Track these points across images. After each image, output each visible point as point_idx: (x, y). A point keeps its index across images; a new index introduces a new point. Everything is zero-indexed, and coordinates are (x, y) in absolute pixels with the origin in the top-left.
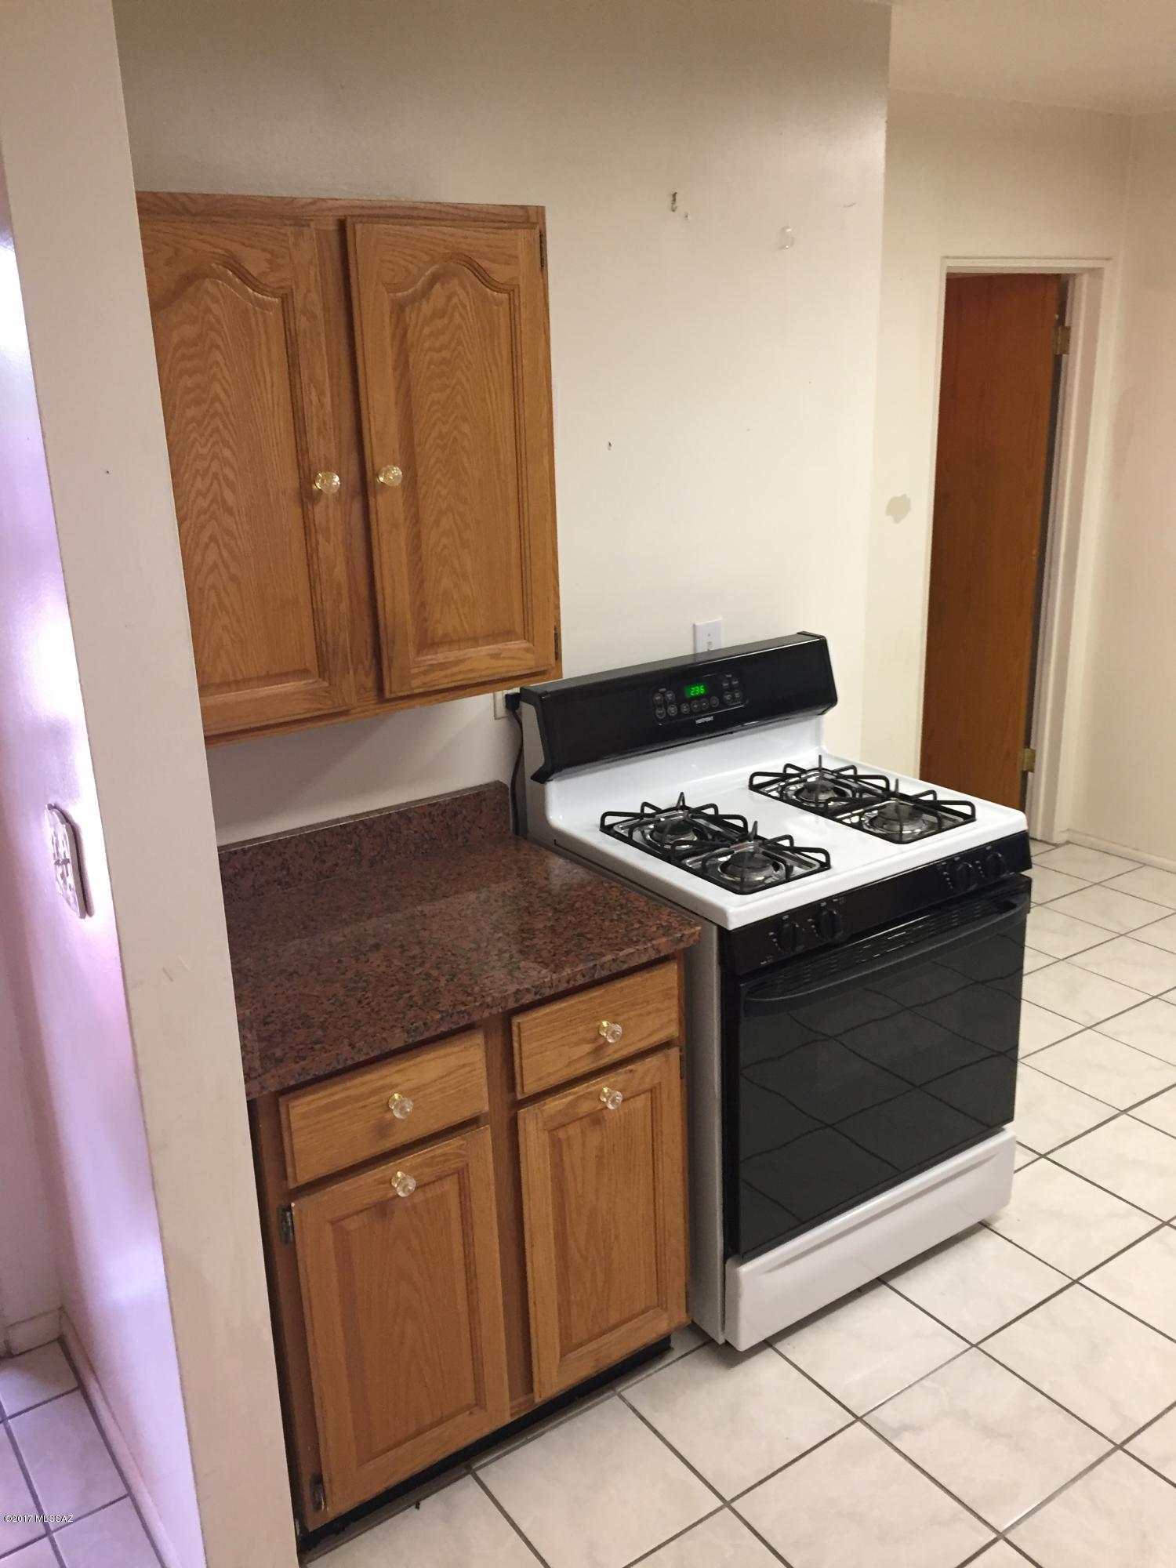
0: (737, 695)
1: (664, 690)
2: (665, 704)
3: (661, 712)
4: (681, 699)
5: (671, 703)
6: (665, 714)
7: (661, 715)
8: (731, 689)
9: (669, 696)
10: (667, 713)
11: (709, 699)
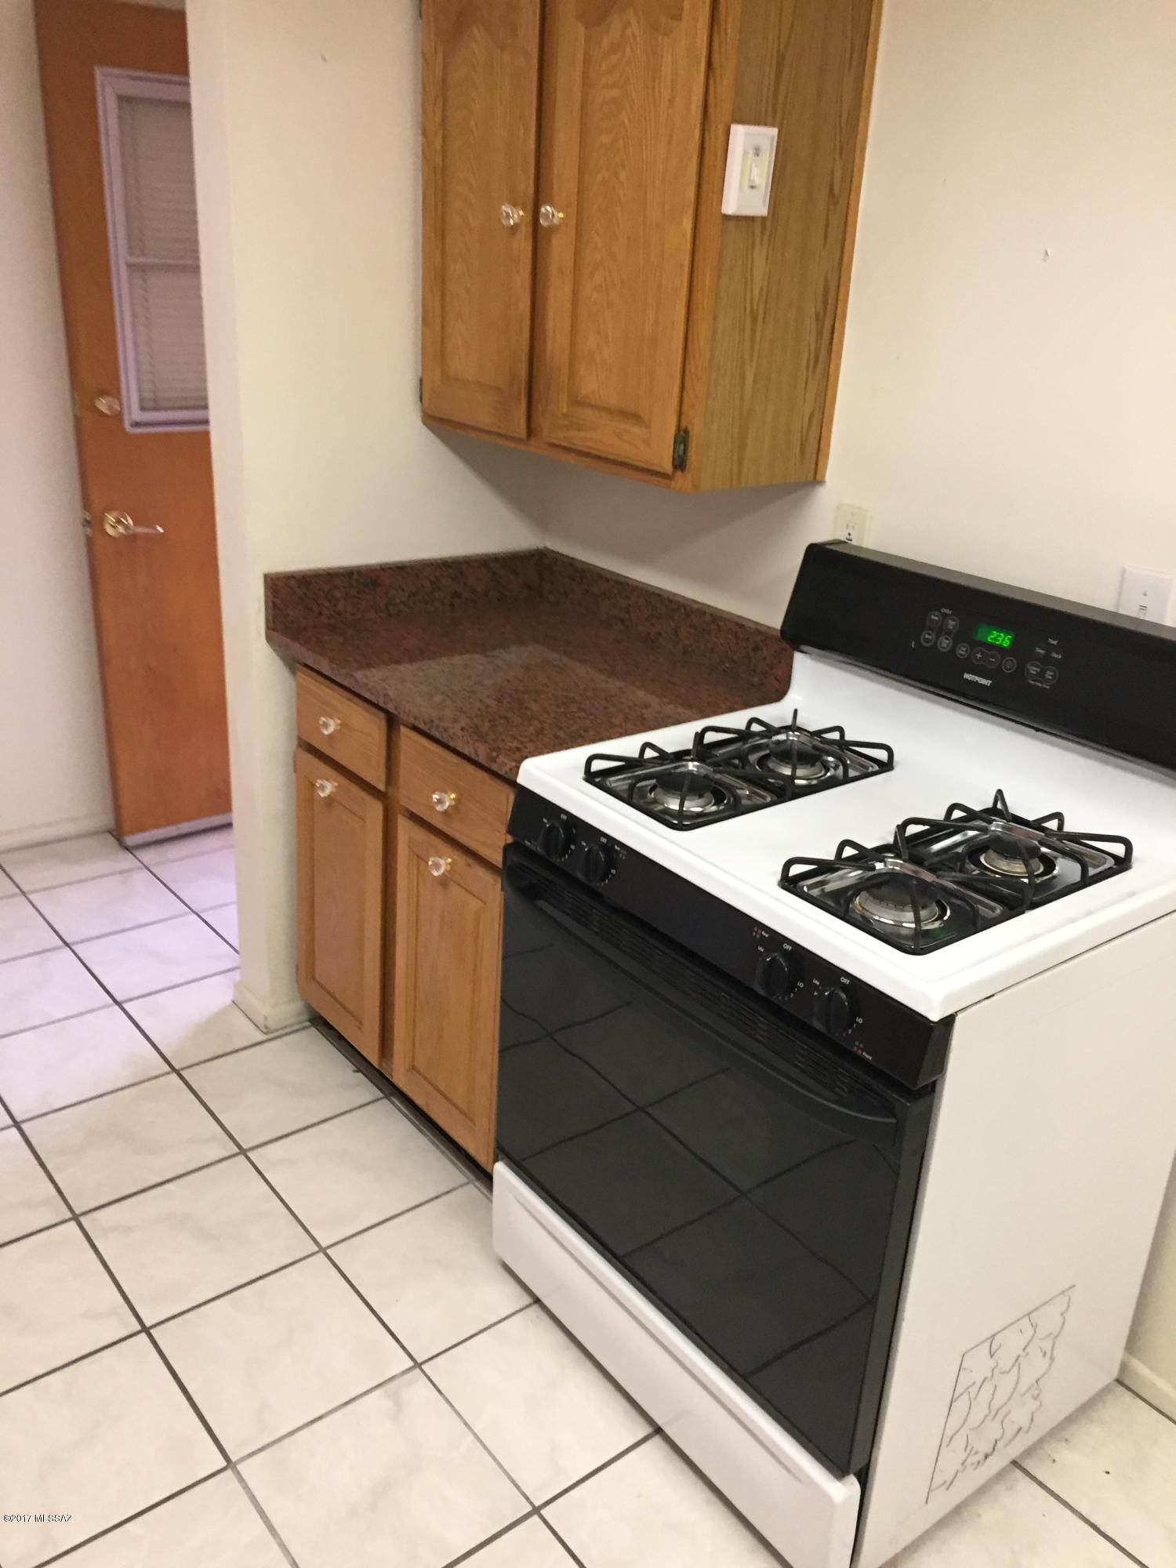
0: (1049, 675)
1: (948, 612)
2: (940, 630)
3: (930, 637)
4: (964, 635)
5: (949, 633)
6: (933, 642)
7: (928, 641)
8: (1046, 661)
9: (951, 624)
10: (936, 643)
11: (1003, 657)
